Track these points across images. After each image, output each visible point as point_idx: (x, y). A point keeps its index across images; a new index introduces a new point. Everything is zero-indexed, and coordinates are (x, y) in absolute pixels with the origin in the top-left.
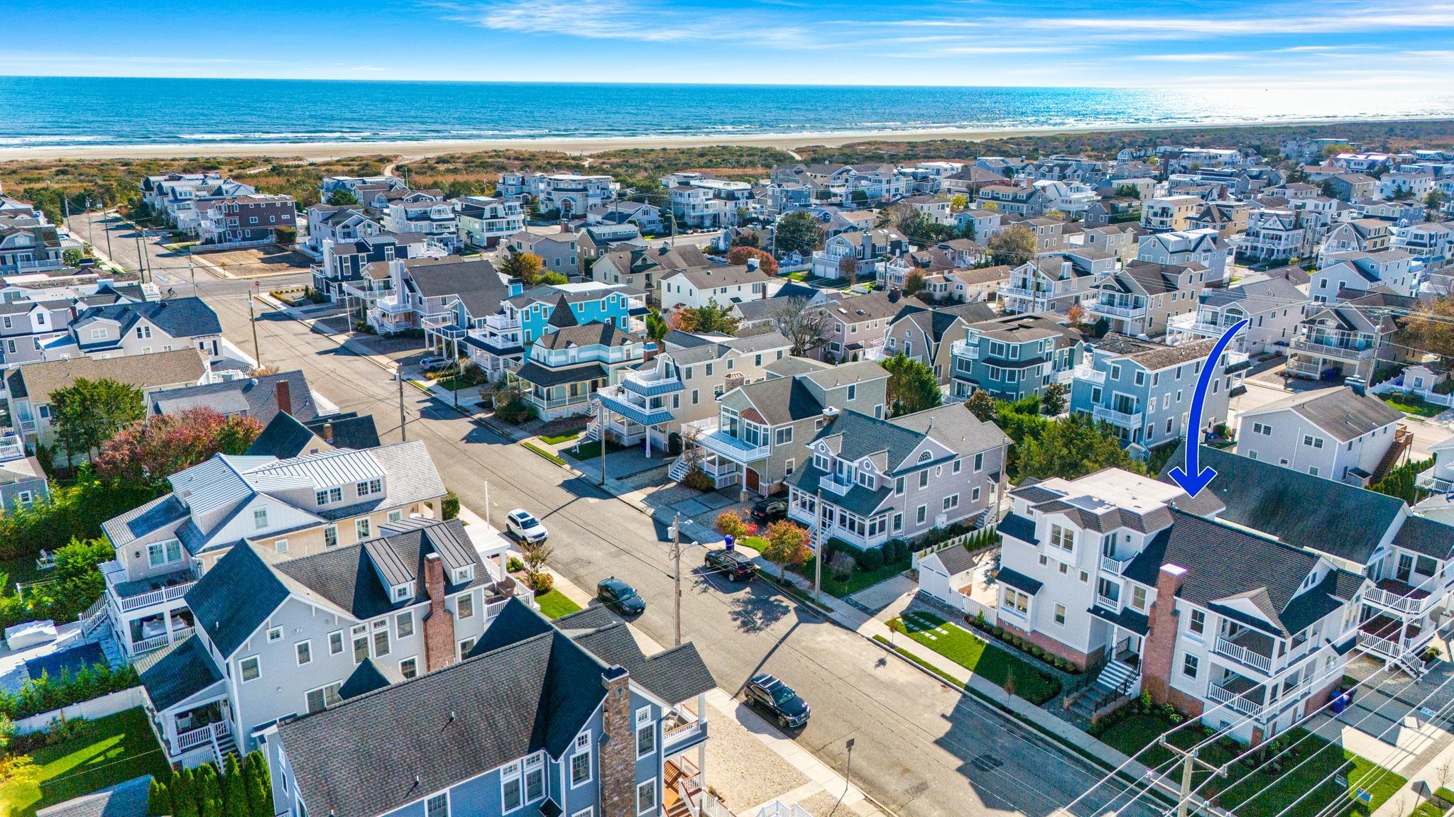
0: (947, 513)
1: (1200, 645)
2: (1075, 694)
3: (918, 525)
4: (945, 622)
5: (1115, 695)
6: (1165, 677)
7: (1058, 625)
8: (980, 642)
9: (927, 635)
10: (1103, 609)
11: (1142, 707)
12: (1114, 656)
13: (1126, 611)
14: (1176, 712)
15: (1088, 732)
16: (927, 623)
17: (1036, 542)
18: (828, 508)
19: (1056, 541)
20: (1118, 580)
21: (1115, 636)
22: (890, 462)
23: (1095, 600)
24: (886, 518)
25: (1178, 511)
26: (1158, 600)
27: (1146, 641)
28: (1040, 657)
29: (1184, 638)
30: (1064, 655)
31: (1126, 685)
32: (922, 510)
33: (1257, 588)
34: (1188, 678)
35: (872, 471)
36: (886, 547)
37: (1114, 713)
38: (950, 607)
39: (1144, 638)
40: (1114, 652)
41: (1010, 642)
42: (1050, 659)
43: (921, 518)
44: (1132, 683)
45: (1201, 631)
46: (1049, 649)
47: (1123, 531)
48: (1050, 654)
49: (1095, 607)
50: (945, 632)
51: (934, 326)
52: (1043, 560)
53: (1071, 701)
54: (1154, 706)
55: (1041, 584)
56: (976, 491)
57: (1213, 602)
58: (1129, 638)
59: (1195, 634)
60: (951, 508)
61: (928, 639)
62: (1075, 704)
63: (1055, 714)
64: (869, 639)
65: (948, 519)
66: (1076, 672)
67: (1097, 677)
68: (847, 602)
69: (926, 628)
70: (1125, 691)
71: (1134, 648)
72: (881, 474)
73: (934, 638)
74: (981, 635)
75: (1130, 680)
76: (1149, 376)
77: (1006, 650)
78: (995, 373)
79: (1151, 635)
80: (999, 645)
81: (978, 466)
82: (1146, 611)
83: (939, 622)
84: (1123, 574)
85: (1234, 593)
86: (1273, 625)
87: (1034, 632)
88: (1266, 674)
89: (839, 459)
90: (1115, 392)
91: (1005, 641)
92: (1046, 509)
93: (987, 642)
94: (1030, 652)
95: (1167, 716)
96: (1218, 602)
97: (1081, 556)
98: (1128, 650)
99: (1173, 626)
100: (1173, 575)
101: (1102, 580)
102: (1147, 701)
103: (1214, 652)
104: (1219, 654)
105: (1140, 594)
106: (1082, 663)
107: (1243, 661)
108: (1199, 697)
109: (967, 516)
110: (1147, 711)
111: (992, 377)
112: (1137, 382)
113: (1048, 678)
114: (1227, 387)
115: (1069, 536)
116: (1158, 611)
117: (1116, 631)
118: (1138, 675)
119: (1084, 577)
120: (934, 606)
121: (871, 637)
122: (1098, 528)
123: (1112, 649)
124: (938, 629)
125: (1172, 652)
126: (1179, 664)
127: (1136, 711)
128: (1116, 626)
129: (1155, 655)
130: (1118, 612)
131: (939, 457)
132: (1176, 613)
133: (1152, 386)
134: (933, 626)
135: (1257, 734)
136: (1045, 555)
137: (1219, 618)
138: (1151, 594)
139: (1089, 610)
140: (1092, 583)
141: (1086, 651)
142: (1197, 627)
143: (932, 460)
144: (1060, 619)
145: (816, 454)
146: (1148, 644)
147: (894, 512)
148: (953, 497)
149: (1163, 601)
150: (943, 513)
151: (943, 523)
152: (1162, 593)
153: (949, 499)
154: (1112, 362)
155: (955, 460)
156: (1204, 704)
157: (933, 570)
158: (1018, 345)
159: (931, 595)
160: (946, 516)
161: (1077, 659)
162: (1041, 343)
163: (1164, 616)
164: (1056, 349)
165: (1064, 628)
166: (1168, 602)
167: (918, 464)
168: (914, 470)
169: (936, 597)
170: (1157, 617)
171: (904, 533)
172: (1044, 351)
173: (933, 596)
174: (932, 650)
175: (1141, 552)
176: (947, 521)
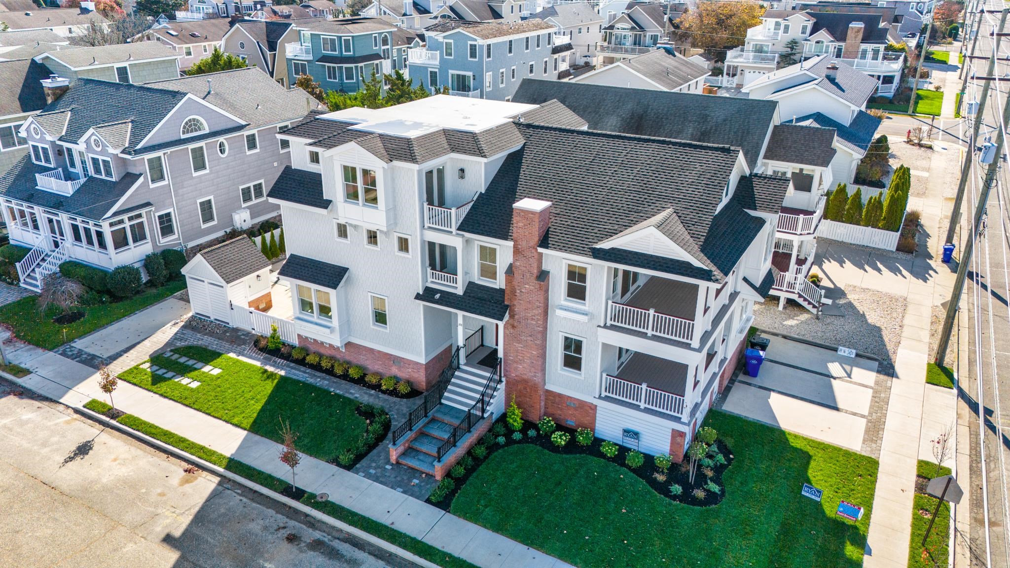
0: (248, 208)
1: (584, 319)
2: (409, 435)
3: (204, 226)
4: (218, 355)
5: (469, 420)
6: (538, 379)
7: (379, 328)
8: (271, 376)
9: (185, 381)
10: (438, 291)
11: (509, 431)
12: (462, 360)
13: (471, 287)
14: (560, 427)
15: (428, 501)
16: (191, 362)
17: (325, 204)
18: (54, 218)
19: (352, 195)
20: (454, 241)
21: (460, 330)
22: (133, 134)
23: (425, 279)
24: (144, 219)
25: (529, 126)
26: (515, 260)
27: (505, 328)
29: (559, 313)
30: (395, 371)
31: (483, 402)
32: (207, 205)
33: (659, 211)
34: (570, 373)
35: (104, 152)
36: (149, 262)
37: (469, 453)
38: (236, 330)
39: (501, 324)
40: (462, 354)
41: (317, 367)
42: (374, 381)
43: (208, 218)
44: (492, 396)
45: (583, 298)
46: (373, 366)
47: (451, 161)
48: (376, 374)
49: (427, 290)
50: (216, 372)
51: (268, 36)
52: (342, 231)
53: (401, 449)
54: (528, 425)
55: (345, 270)
57: (598, 246)
58: (482, 328)
59: (574, 304)
60: (254, 201)
61: (186, 388)
62: (411, 451)
63: (376, 479)
64: (77, 411)
65: (253, 217)
66: (414, 393)
67: (441, 397)
68: (64, 354)
69: (184, 370)
70: (483, 411)
71: (490, 342)
72: (117, 151)
73: (194, 385)
74: (274, 365)
75: (489, 391)
76: (481, 47)
77: (311, 380)
78: (332, 73)
79: (512, 316)
80: (301, 375)
82: (499, 282)
83: (211, 357)
84: (459, 229)
85: (627, 227)
86: (696, 263)
87: (349, 345)
88: (687, 346)
89: (66, 145)
90: (451, 72)
91: (312, 366)
92: (329, 144)
93: (283, 373)
94: (345, 376)
95: (548, 436)
96: (606, 245)
97: (393, 213)
98: (482, 345)
99: (542, 299)
100: (533, 213)
101: (432, 245)
102: (516, 422)
103: (605, 327)
104: (613, 328)
105: (488, 254)
106: (420, 378)
107: (650, 332)
108: (589, 399)
110: (517, 436)
111: (330, 77)
112: (471, 57)
113: (369, 413)
114: (555, 69)
115: (370, 181)
116: (518, 276)
117: (460, 321)
118: (500, 381)
119: (404, 245)
120: (211, 334)
121: (80, 406)
122: (412, 158)
123: (458, 349)
124: (206, 369)
125: (544, 339)
126: (556, 352)
127: (501, 440)
128: (460, 314)
129: (519, 346)
130: (460, 291)
132: (543, 276)
133: (486, 59)
134: (199, 365)
135: (679, 439)
136: (342, 222)
137: (609, 268)
138: (504, 251)
139: (418, 297)
140: (416, 254)
141: (422, 360)
142: (577, 291)
143: (206, 131)
144: (380, 318)
145: (31, 143)
146: (508, 332)
147: (153, 209)
148: (254, 186)
149: (523, 259)
150: (244, 208)
151: (245, 221)
152: (519, 247)
153: (249, 188)
154: (445, 37)
155: (246, 133)
156: (598, 408)
157: (203, 281)
158: (350, 38)
159: (209, 317)
160: (248, 212)
161: (412, 373)
162: (375, 37)
163: (528, 284)
164: (392, 46)
165: (388, 331)
166: (530, 259)
167: (183, 137)
168: (176, 145)
169: (216, 320)
170: (516, 287)
171: (181, 241)
172: (380, 47)
173: (212, 319)
174: (187, 406)
175: (483, 192)
176: (252, 218)
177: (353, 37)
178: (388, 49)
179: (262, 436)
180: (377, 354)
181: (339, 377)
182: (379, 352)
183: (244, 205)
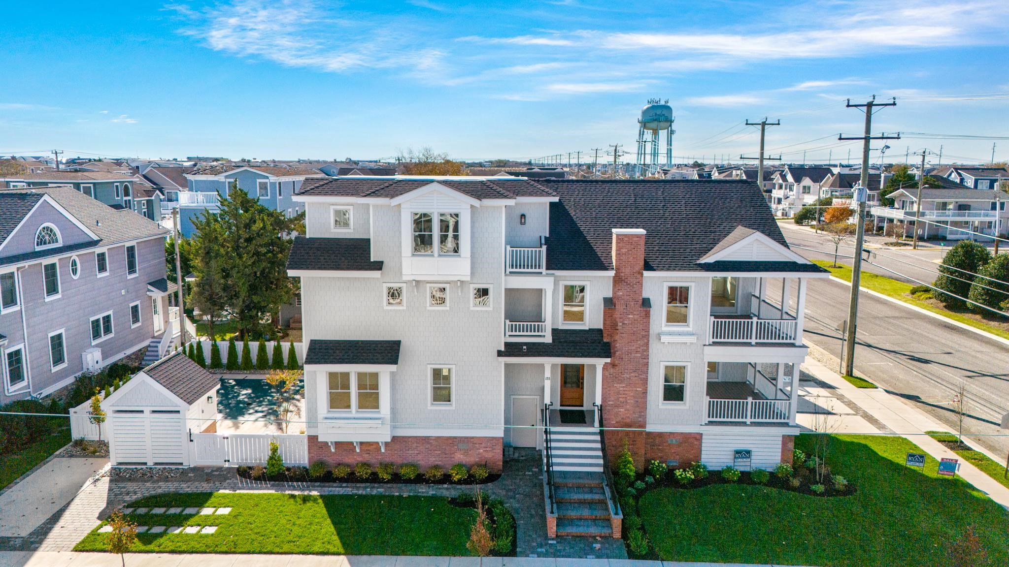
0: (97, 346)
1: (692, 339)
3: (55, 369)
4: (210, 495)
7: (439, 408)
8: (306, 499)
9: (191, 530)
10: (521, 344)
12: (548, 422)
13: (557, 333)
16: (175, 511)
17: (377, 266)
19: (423, 244)
20: (542, 281)
21: (548, 384)
23: (505, 331)
26: (616, 291)
27: (604, 369)
28: (420, 479)
29: (660, 341)
30: (460, 457)
32: (57, 342)
33: (731, 229)
34: (674, 406)
38: (195, 469)
41: (353, 478)
42: (438, 474)
43: (58, 358)
45: (685, 319)
47: (517, 205)
48: (437, 466)
49: (507, 345)
50: (224, 511)
52: (396, 296)
55: (397, 343)
56: (135, 309)
57: (698, 262)
59: (677, 327)
60: (104, 338)
61: (202, 536)
65: (105, 356)
66: (494, 475)
69: (180, 521)
73: (210, 530)
74: (294, 489)
76: (273, 184)
79: (613, 355)
80: (341, 490)
81: (132, 268)
82: (593, 321)
83: (201, 499)
84: (547, 268)
85: (713, 244)
86: (801, 260)
87: (393, 440)
91: (342, 480)
93: (316, 493)
94: (396, 478)
96: (710, 258)
97: (476, 257)
99: (647, 327)
100: (639, 235)
101: (510, 293)
103: (711, 344)
104: (715, 344)
105: (575, 293)
106: (495, 457)
107: (752, 340)
108: (694, 429)
109: (129, 352)
112: (262, 195)
115: (451, 225)
116: (617, 309)
119: (482, 296)
120: (165, 479)
122: (503, 195)
124: (207, 511)
125: (647, 371)
126: (656, 387)
128: (548, 363)
129: (620, 387)
130: (548, 339)
131: (70, 242)
132: (643, 302)
133: (278, 197)
134: (190, 511)
135: (790, 445)
136: (408, 280)
138: (595, 286)
140: (497, 303)
141: (500, 433)
142: (679, 313)
143: (60, 244)
144: (443, 394)
146: (607, 374)
147: (6, 342)
148: (104, 318)
149: (626, 288)
150: (94, 347)
151: (97, 362)
152: (622, 274)
153: (98, 321)
154: (226, 177)
155: (98, 250)
156: (704, 437)
157: (142, 412)
158: (91, 185)
159: (145, 464)
160: (100, 349)
161: (484, 454)
162: (117, 186)
163: (632, 313)
164: (134, 198)
165: (453, 408)
166: (635, 286)
167: (38, 249)
168: (32, 258)
169: (156, 464)
170: (618, 320)
171: (31, 390)
172: (122, 198)
173: (150, 464)
174: (226, 553)
175: (548, 235)
176: (104, 359)
177: (94, 184)
178: (129, 200)
179: (370, 554)
180: (434, 443)
181: (388, 482)
182: (438, 438)
183: (94, 343)
